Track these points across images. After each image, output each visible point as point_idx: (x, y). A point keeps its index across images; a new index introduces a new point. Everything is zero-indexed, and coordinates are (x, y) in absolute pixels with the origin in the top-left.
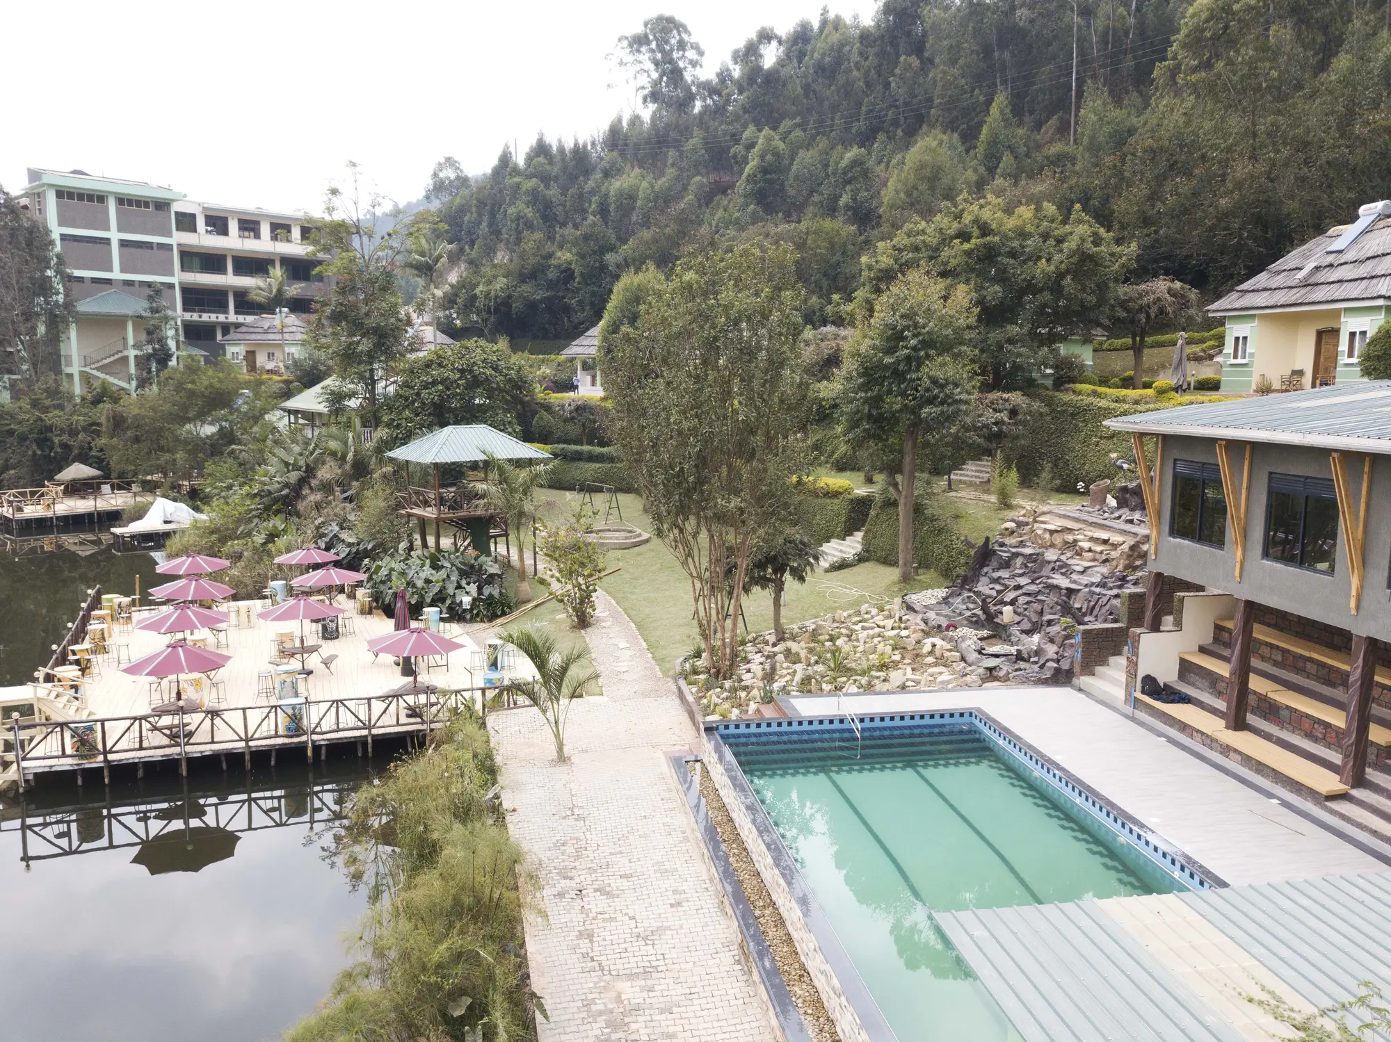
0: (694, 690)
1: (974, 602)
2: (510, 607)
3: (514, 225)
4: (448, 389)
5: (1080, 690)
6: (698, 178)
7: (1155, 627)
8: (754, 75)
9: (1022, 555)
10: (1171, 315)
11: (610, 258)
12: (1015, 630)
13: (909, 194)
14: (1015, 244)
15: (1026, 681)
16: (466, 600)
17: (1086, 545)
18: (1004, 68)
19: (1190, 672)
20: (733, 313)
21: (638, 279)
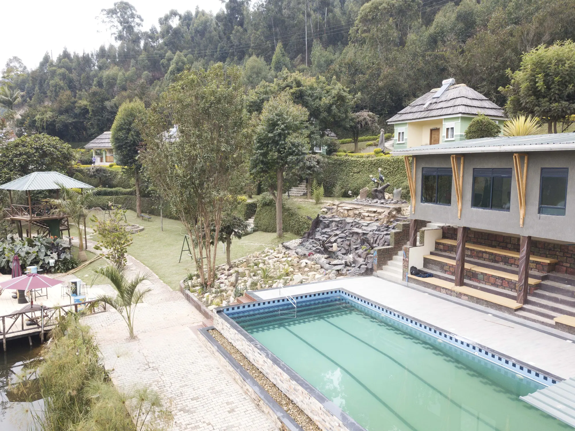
0: (196, 295)
1: (316, 244)
2: (76, 264)
3: (54, 89)
4: (29, 157)
5: (378, 277)
6: (146, 72)
7: (414, 245)
8: (168, 29)
9: (335, 221)
10: (370, 125)
11: (107, 104)
12: (339, 253)
13: (248, 80)
14: (310, 92)
15: (354, 274)
16: (52, 262)
17: (367, 214)
18: (276, 34)
19: (429, 263)
20: (217, 95)
21: (132, 105)
